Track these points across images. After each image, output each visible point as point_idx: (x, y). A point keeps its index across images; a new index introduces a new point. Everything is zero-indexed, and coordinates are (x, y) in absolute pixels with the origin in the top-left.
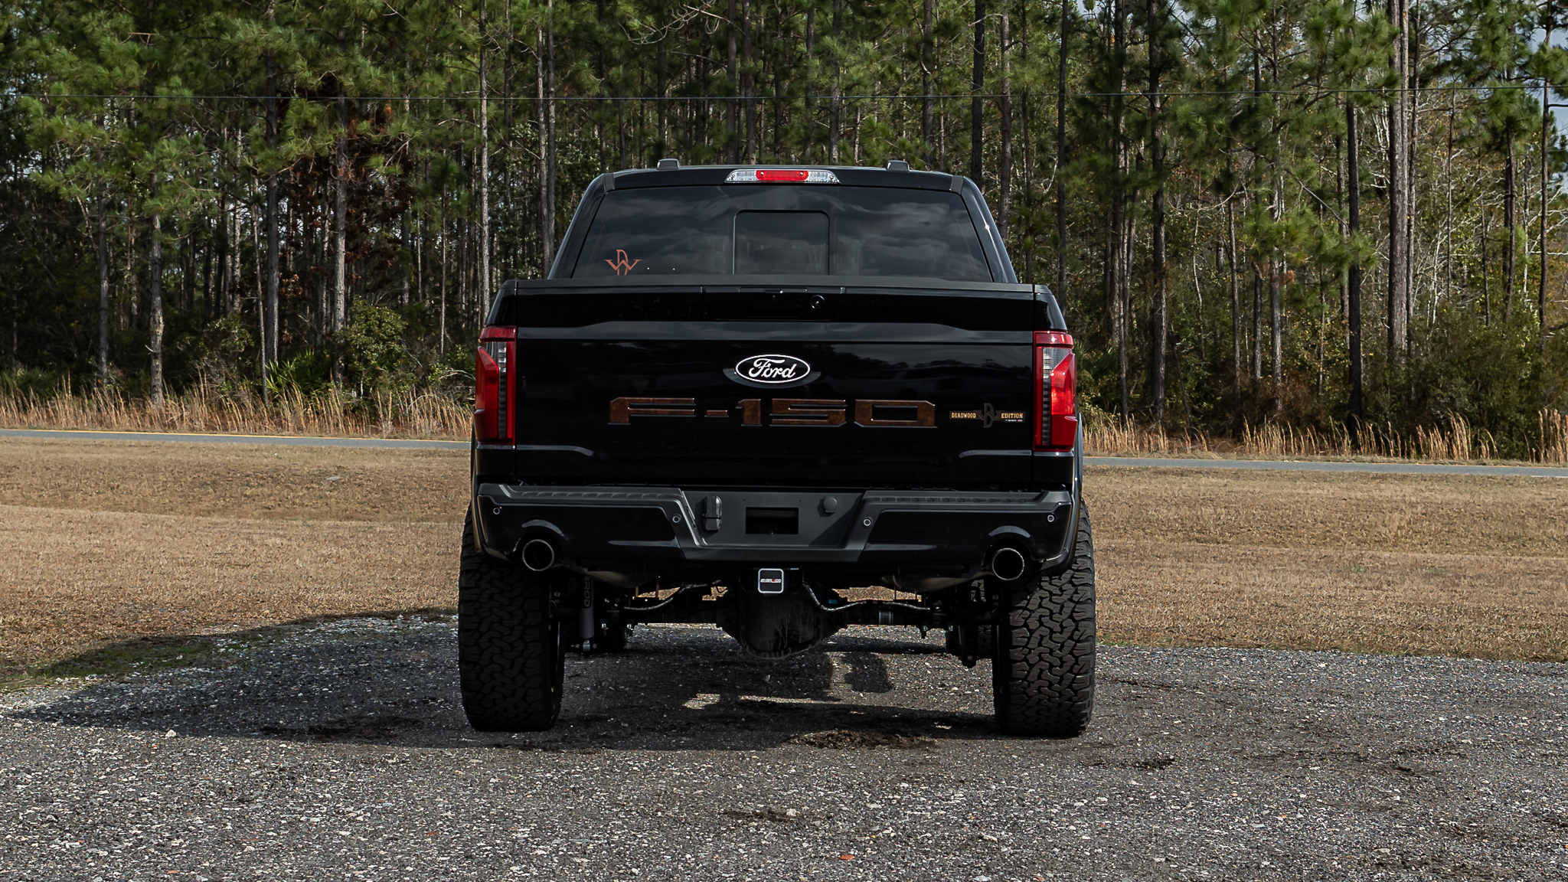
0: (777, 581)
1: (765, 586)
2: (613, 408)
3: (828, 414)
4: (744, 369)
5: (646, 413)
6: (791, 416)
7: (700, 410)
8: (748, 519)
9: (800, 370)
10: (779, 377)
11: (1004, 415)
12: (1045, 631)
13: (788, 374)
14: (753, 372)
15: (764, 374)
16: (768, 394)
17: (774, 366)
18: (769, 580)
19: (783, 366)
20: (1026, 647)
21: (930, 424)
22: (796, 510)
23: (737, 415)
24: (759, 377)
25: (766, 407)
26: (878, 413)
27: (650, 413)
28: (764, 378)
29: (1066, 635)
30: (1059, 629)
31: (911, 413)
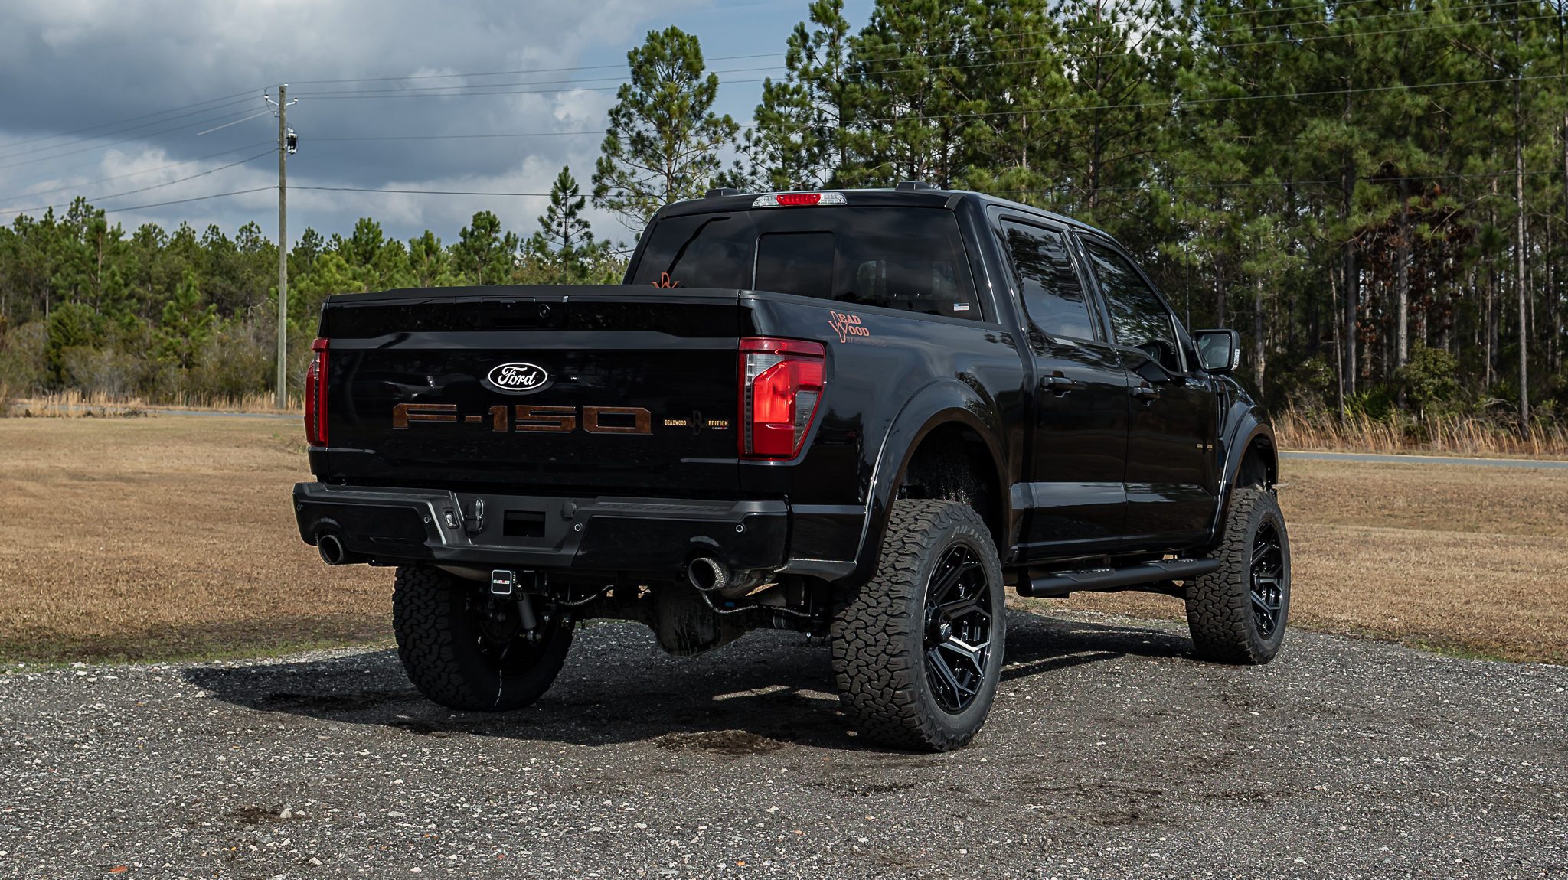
0: (507, 582)
1: (498, 587)
2: (395, 413)
3: (559, 421)
4: (495, 377)
5: (419, 418)
6: (533, 422)
7: (461, 416)
8: (507, 522)
9: (539, 377)
10: (522, 385)
11: (712, 423)
12: (860, 643)
13: (528, 380)
14: (502, 379)
15: (510, 382)
16: (513, 400)
17: (518, 373)
18: (500, 582)
19: (526, 373)
20: (844, 658)
21: (646, 429)
22: (544, 513)
23: (488, 419)
24: (507, 385)
25: (512, 413)
26: (604, 419)
27: (423, 418)
28: (510, 386)
29: (880, 649)
30: (873, 642)
31: (630, 420)
